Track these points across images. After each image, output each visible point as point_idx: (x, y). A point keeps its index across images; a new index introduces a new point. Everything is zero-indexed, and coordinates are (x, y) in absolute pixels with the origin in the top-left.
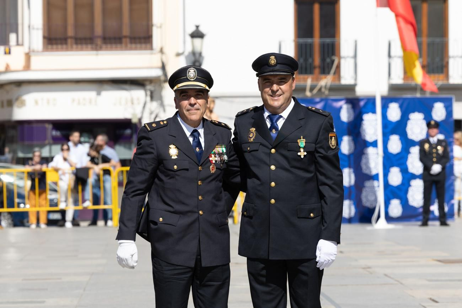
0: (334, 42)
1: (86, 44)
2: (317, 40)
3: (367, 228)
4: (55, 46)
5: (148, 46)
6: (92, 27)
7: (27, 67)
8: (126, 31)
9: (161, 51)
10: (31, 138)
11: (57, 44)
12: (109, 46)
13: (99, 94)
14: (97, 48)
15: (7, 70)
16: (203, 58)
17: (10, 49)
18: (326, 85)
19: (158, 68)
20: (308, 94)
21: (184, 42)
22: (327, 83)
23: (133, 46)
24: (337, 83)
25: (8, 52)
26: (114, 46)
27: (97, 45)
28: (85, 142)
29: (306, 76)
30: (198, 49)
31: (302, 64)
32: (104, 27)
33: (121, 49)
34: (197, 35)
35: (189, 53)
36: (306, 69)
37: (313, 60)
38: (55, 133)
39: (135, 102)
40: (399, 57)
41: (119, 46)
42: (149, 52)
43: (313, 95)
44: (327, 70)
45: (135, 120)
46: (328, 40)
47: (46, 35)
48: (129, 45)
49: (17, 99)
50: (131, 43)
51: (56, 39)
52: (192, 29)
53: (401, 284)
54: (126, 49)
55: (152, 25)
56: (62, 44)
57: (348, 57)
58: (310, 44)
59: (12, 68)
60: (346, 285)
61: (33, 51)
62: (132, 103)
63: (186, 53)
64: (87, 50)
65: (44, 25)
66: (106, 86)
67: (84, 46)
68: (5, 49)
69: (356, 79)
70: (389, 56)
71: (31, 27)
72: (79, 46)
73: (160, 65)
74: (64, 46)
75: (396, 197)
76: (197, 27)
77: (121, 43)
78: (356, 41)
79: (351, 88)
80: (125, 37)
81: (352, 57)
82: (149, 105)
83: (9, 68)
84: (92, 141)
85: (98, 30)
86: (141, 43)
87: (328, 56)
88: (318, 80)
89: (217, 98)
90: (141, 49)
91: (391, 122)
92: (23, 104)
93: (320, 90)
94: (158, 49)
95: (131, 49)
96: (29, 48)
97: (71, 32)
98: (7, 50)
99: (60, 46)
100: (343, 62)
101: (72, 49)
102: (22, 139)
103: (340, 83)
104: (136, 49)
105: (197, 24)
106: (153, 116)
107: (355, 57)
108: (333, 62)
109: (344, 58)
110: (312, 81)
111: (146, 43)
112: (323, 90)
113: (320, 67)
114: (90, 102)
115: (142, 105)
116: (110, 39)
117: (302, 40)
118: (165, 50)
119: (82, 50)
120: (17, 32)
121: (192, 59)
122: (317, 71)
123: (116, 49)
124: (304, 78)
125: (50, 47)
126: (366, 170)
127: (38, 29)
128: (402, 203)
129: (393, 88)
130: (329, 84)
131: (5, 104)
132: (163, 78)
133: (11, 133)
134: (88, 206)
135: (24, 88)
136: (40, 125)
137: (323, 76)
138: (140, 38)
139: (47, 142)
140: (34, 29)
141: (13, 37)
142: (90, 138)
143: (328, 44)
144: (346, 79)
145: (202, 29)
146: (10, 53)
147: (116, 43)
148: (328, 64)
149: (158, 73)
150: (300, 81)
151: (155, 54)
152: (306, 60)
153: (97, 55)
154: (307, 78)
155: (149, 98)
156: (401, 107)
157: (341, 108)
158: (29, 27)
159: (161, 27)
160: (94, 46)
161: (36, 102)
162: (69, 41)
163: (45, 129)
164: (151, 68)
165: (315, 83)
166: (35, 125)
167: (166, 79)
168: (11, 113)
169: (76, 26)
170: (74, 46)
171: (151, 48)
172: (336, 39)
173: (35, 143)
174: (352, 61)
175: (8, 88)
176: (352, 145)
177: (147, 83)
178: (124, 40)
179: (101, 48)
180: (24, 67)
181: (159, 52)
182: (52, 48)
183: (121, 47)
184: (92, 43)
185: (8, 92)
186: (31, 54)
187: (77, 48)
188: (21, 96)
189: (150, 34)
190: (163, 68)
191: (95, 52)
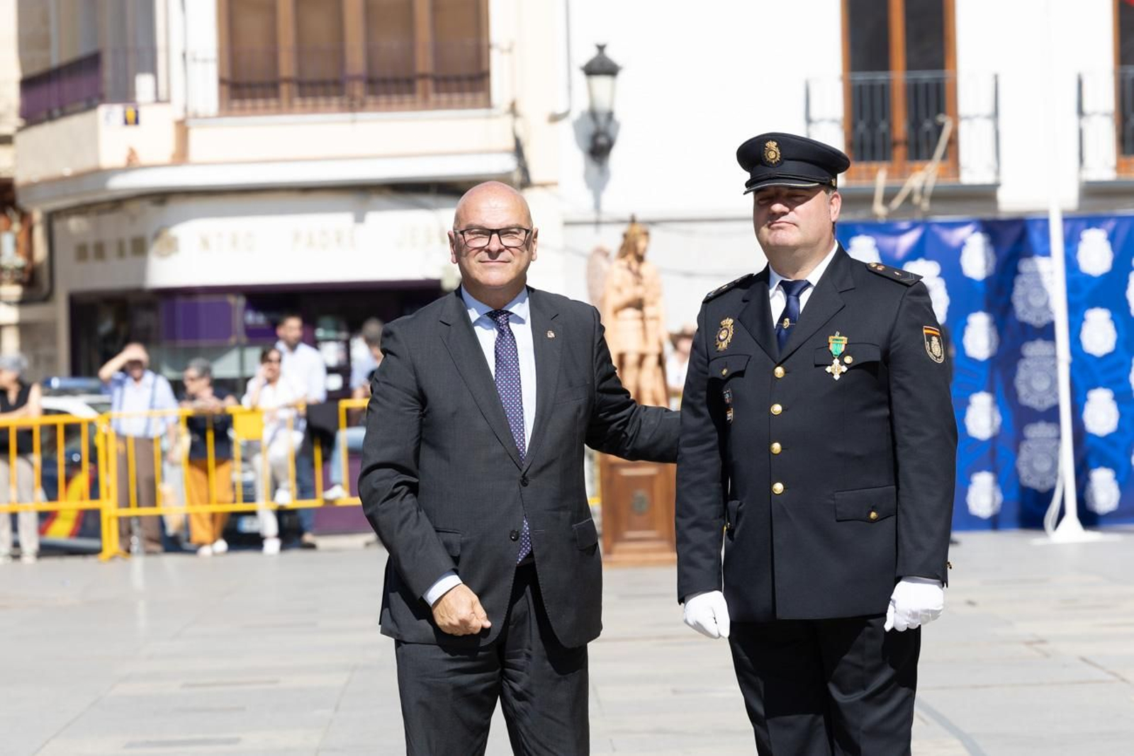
0: (943, 79)
1: (327, 95)
2: (898, 76)
3: (1034, 540)
4: (248, 103)
5: (481, 96)
6: (339, 53)
7: (181, 156)
8: (424, 62)
9: (513, 110)
10: (193, 333)
11: (253, 97)
12: (383, 99)
13: (360, 219)
14: (353, 106)
15: (132, 164)
16: (617, 126)
17: (137, 112)
18: (923, 188)
19: (506, 151)
20: (879, 209)
21: (570, 87)
22: (925, 182)
23: (444, 98)
24: (950, 181)
25: (133, 121)
26: (395, 99)
27: (352, 98)
28: (328, 340)
29: (874, 165)
30: (603, 104)
31: (862, 136)
32: (370, 53)
33: (414, 108)
34: (601, 68)
35: (582, 113)
36: (873, 148)
37: (890, 126)
38: (252, 318)
40: (1106, 115)
41: (407, 98)
42: (483, 112)
43: (891, 214)
44: (924, 151)
45: (450, 283)
46: (926, 76)
47: (227, 75)
48: (433, 97)
49: (157, 236)
50: (438, 91)
51: (250, 85)
52: (590, 54)
53: (1123, 680)
54: (426, 106)
55: (489, 47)
56: (265, 97)
57: (977, 116)
58: (883, 87)
59: (144, 157)
60: (986, 686)
61: (196, 116)
63: (575, 115)
64: (328, 109)
65: (220, 51)
66: (377, 200)
67: (322, 101)
68: (125, 112)
69: (998, 172)
70: (1081, 112)
71: (189, 57)
72: (310, 102)
73: (511, 144)
74: (273, 102)
75: (1105, 462)
76: (601, 48)
77: (412, 91)
78: (996, 77)
79: (986, 194)
80: (424, 76)
81: (988, 117)
83: (137, 158)
84: (344, 335)
85: (356, 61)
86: (461, 90)
87: (928, 116)
88: (904, 174)
89: (652, 223)
90: (462, 105)
91: (1089, 278)
92: (172, 246)
93: (909, 199)
94: (506, 106)
95: (438, 106)
96: (186, 109)
97: (287, 67)
98: (131, 116)
99: (260, 103)
100: (963, 128)
101: (290, 109)
102: (172, 336)
103: (958, 181)
104: (449, 106)
105: (601, 43)
107: (995, 115)
108: (939, 128)
109: (967, 118)
110: (889, 177)
111: (474, 90)
112: (916, 199)
113: (907, 143)
114: (339, 240)
116: (384, 81)
117: (863, 77)
118: (521, 108)
119: (315, 110)
120: (153, 70)
121: (590, 128)
122: (900, 152)
123: (401, 107)
124: (869, 171)
125: (236, 104)
126: (1028, 397)
127: (205, 61)
128: (1117, 478)
129: (1092, 191)
130: (931, 184)
131: (128, 247)
132: (517, 177)
133: (144, 319)
134: (338, 498)
135: (174, 207)
136: (215, 299)
137: (917, 164)
138: (458, 79)
139: (233, 340)
140: (195, 60)
141: (144, 84)
142: (338, 329)
143: (927, 85)
144: (974, 172)
145: (611, 53)
146: (137, 121)
147: (399, 92)
148: (928, 133)
149: (507, 164)
150: (859, 178)
151: (497, 117)
152: (872, 125)
153: (354, 121)
154: (877, 171)
156: (1112, 238)
157: (963, 244)
158: (184, 55)
159: (510, 50)
160: (346, 101)
161: (205, 243)
162: (284, 89)
163: (228, 309)
164: (489, 152)
165: (896, 182)
166: (202, 300)
167: (526, 178)
168: (142, 271)
169: (301, 52)
170: (297, 102)
171: (488, 104)
172: (948, 72)
173: (203, 343)
174: (988, 126)
175: (134, 207)
176: (994, 336)
178: (419, 85)
179: (363, 107)
180: (174, 156)
181: (507, 113)
182: (242, 109)
183: (414, 103)
184: (340, 94)
185: (133, 218)
186: (191, 123)
187: (304, 106)
188: (166, 227)
189: (484, 68)
190: (519, 151)
191: (348, 116)
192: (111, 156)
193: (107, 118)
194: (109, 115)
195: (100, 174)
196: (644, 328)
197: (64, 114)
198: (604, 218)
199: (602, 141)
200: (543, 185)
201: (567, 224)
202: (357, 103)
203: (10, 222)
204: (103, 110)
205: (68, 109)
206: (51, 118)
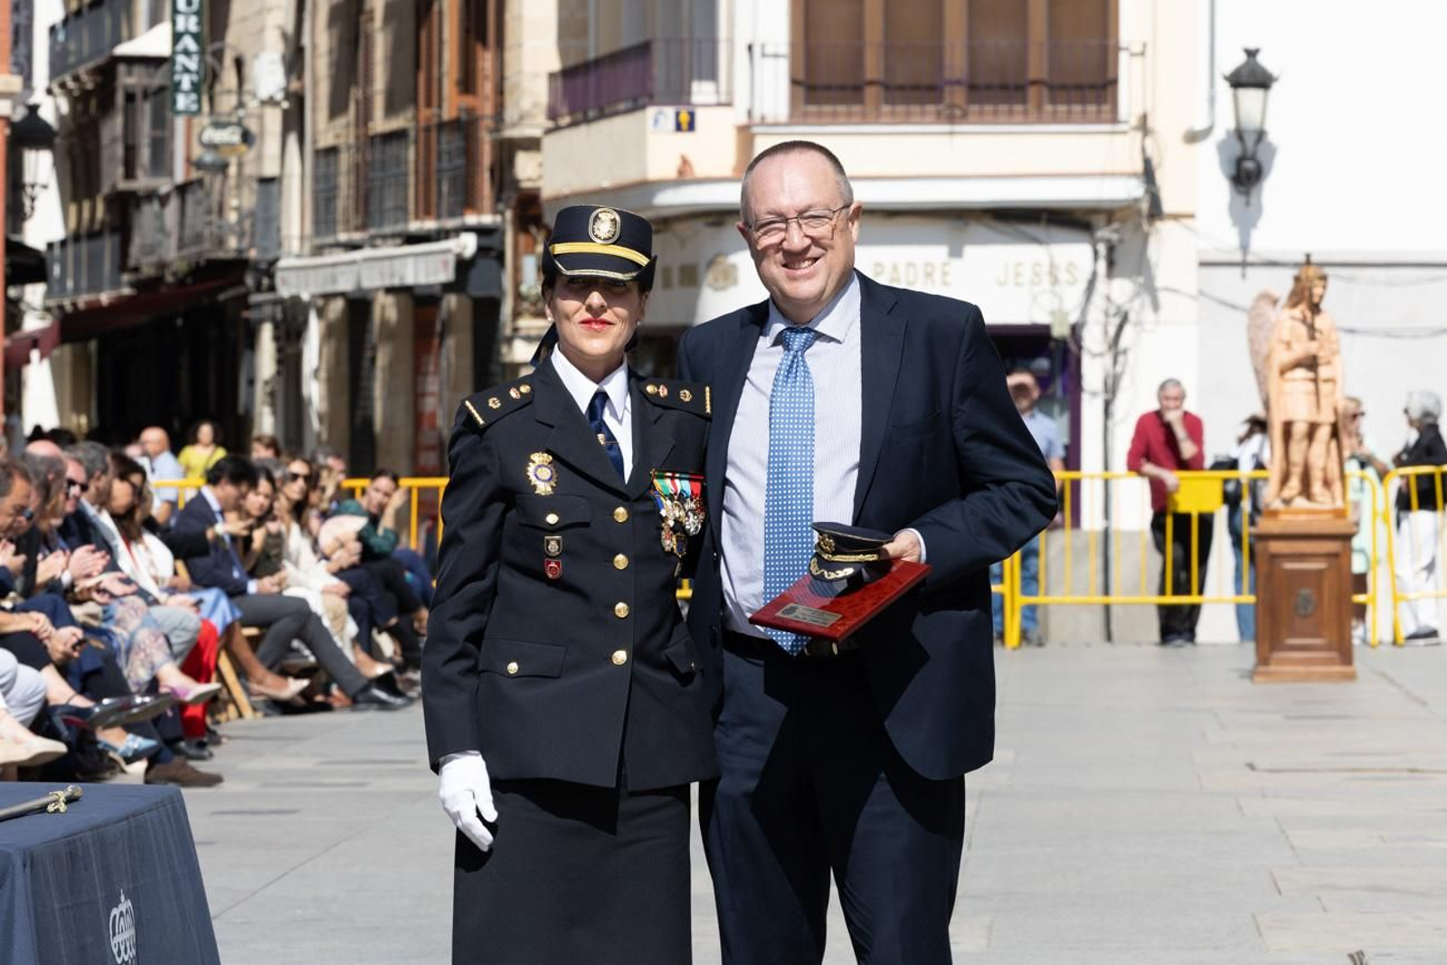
1: (922, 102)
4: (824, 109)
5: (1106, 108)
6: (937, 54)
8: (1037, 67)
9: (1144, 126)
11: (832, 101)
12: (988, 109)
13: (956, 253)
14: (952, 117)
15: (684, 177)
16: (1272, 151)
17: (692, 115)
19: (1134, 175)
21: (1212, 100)
23: (1062, 108)
25: (687, 125)
26: (1003, 108)
27: (952, 107)
30: (1251, 120)
32: (973, 53)
33: (1025, 120)
34: (1251, 77)
35: (1228, 133)
39: (1063, 276)
41: (1018, 108)
42: (1107, 127)
45: (1060, 331)
47: (801, 76)
48: (1048, 108)
49: (711, 263)
50: (1054, 101)
51: (827, 88)
52: (1235, 60)
54: (1040, 121)
55: (1117, 49)
56: (847, 101)
59: (700, 170)
61: (763, 122)
62: (1055, 281)
63: (1219, 134)
64: (922, 119)
65: (793, 45)
66: (976, 229)
67: (916, 108)
68: (678, 114)
71: (757, 50)
72: (901, 108)
73: (1139, 167)
74: (856, 108)
76: (1251, 54)
77: (1024, 101)
80: (1035, 83)
82: (1102, 286)
83: (691, 170)
85: (956, 61)
86: (1083, 102)
90: (1084, 119)
92: (728, 278)
94: (1134, 121)
95: (1055, 119)
96: (750, 113)
97: (873, 67)
98: (684, 118)
99: (842, 109)
101: (877, 118)
104: (1069, 119)
105: (1252, 46)
106: (1115, 321)
111: (1100, 101)
114: (929, 276)
115: (1082, 286)
116: (989, 87)
118: (1151, 123)
119: (908, 119)
121: (1237, 150)
123: (1010, 118)
125: (812, 108)
127: (776, 56)
131: (676, 278)
132: (1145, 206)
138: (1079, 87)
145: (1263, 60)
146: (691, 127)
147: (1008, 101)
149: (1132, 190)
151: (1125, 133)
153: (952, 133)
155: (1102, 266)
158: (750, 48)
159: (1143, 54)
160: (941, 107)
162: (871, 93)
164: (1113, 175)
167: (1156, 208)
168: (692, 307)
169: (889, 49)
170: (886, 108)
171: (1114, 119)
175: (681, 228)
177: (1099, 220)
178: (1032, 92)
179: (964, 118)
180: (735, 170)
181: (1136, 128)
182: (820, 115)
183: (1025, 113)
184: (938, 100)
185: (683, 242)
186: (755, 130)
187: (893, 114)
188: (724, 254)
189: (1111, 76)
190: (1148, 174)
191: (946, 128)
192: (660, 166)
193: (656, 122)
194: (659, 118)
195: (647, 187)
196: (1317, 393)
197: (603, 115)
198: (1250, 258)
199: (1249, 165)
200: (1176, 217)
201: (1203, 264)
202: (958, 112)
203: (535, 242)
204: (651, 111)
205: (607, 110)
206: (587, 120)
